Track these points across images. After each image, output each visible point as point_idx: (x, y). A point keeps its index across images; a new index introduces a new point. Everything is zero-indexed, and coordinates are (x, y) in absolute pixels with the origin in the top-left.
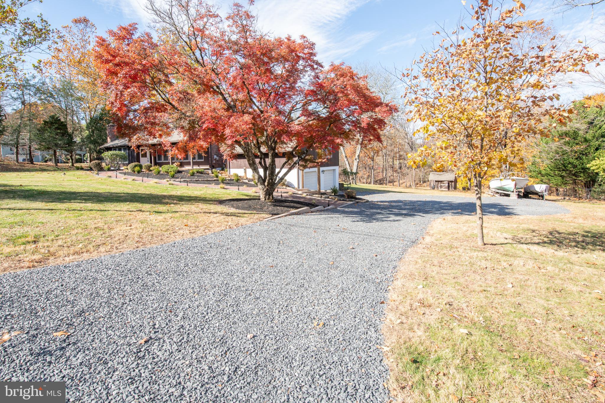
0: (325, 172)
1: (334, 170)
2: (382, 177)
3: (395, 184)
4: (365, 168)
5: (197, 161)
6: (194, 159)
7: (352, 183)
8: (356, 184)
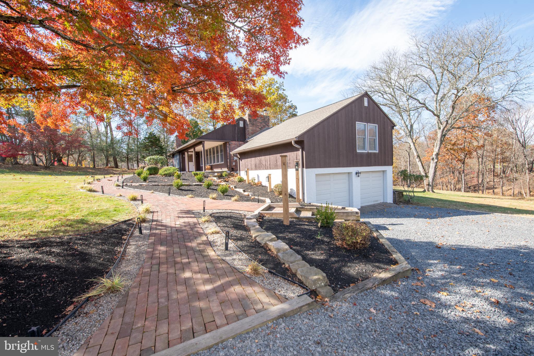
0: (361, 175)
1: (384, 172)
2: (477, 183)
3: (495, 190)
4: (453, 173)
5: (220, 163)
6: (218, 161)
7: (427, 191)
8: (433, 192)
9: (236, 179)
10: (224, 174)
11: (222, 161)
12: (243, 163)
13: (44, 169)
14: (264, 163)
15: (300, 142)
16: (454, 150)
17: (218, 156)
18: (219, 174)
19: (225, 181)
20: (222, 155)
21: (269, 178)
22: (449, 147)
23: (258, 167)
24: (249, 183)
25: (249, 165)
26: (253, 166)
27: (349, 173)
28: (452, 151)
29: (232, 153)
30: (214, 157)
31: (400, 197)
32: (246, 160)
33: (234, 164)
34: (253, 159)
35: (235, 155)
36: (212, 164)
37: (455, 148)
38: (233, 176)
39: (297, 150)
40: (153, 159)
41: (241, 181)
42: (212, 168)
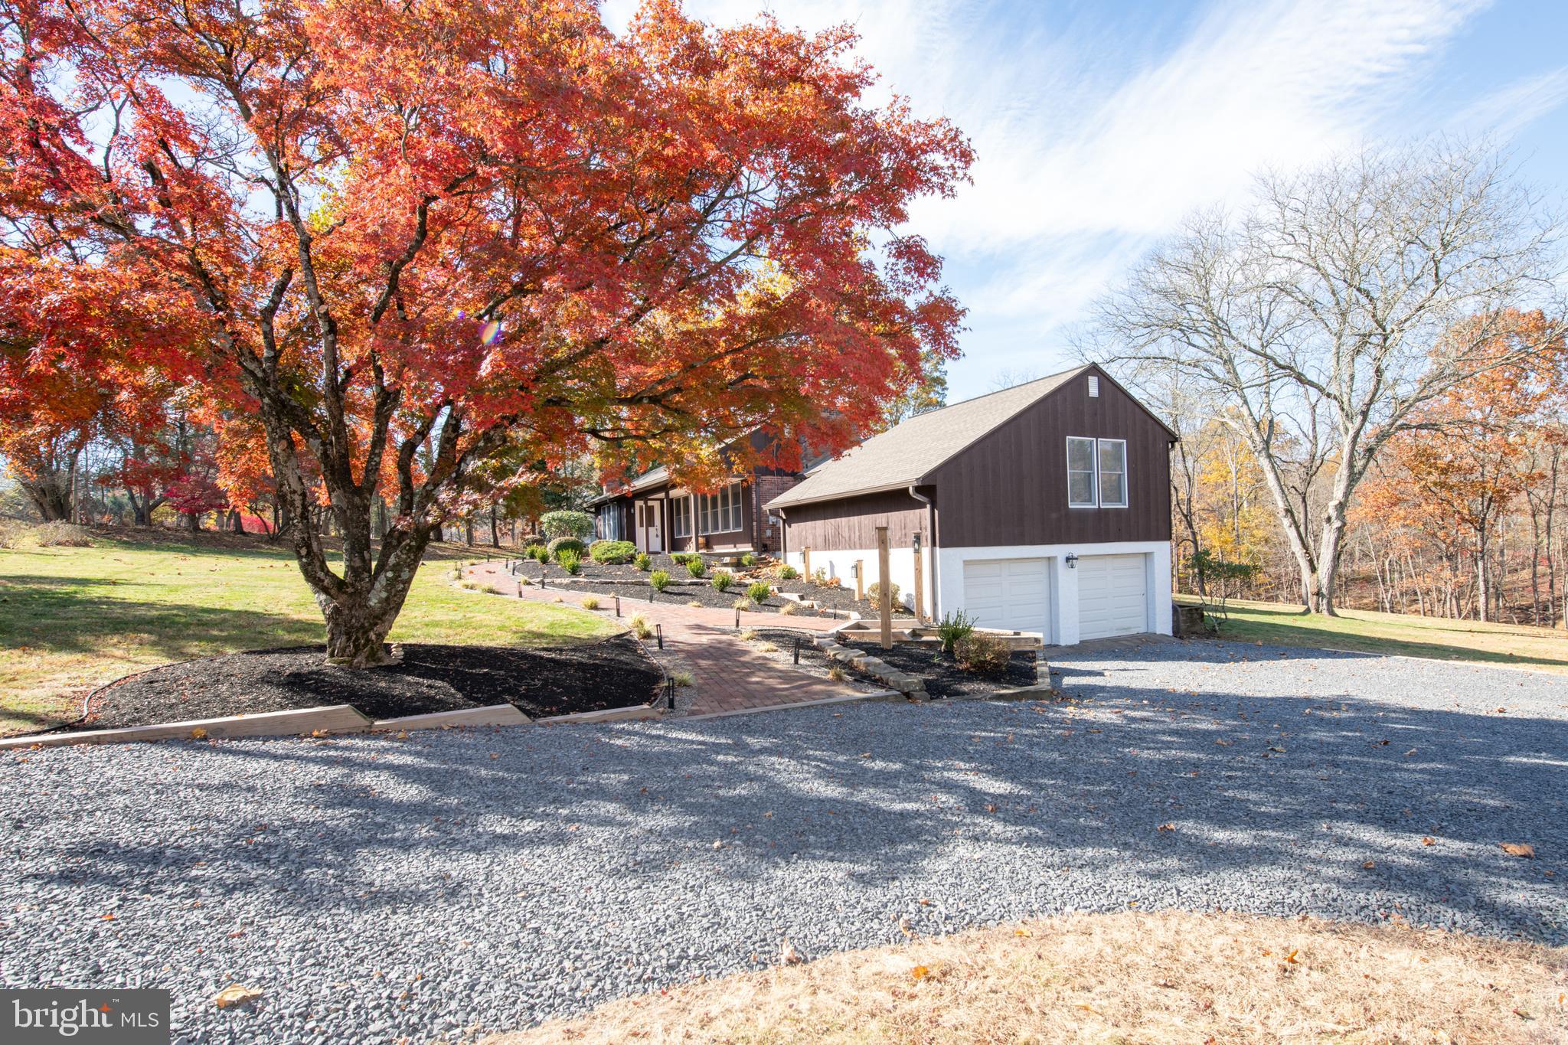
0: (1080, 564)
1: (1146, 556)
5: (731, 530)
6: (726, 526)
7: (1313, 611)
8: (1332, 614)
9: (778, 572)
10: (745, 560)
11: (737, 525)
12: (795, 532)
13: (267, 542)
14: (846, 534)
15: (928, 489)
16: (1451, 488)
17: (726, 513)
18: (734, 560)
19: (752, 576)
20: (737, 511)
21: (857, 568)
22: (1432, 478)
23: (830, 543)
24: (810, 582)
25: (811, 537)
26: (820, 541)
27: (1049, 558)
28: (1444, 494)
29: (766, 507)
30: (715, 515)
31: (1193, 622)
32: (802, 525)
33: (769, 533)
34: (819, 523)
35: (774, 512)
36: (710, 533)
37: (1453, 479)
38: (767, 564)
39: (921, 505)
40: (560, 520)
41: (790, 576)
42: (708, 544)
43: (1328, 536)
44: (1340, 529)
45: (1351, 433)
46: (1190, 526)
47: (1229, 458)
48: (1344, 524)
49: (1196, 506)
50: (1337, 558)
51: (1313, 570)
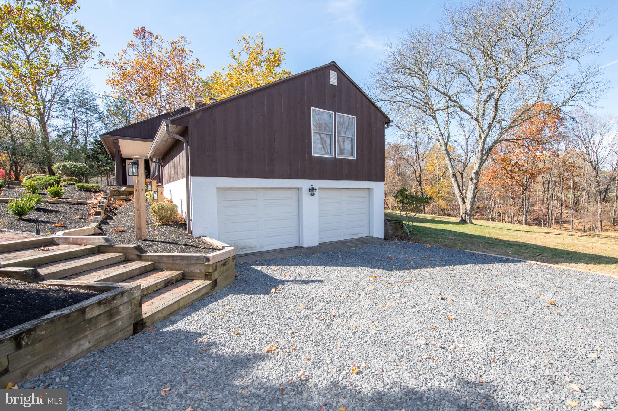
1: (369, 190)
8: (472, 223)
16: (515, 172)
22: (509, 169)
25: (166, 175)
26: (168, 177)
27: (297, 188)
31: (396, 229)
37: (517, 169)
43: (471, 187)
44: (476, 184)
45: (483, 138)
46: (420, 186)
47: (436, 161)
48: (478, 182)
49: (423, 178)
50: (474, 197)
51: (464, 202)
